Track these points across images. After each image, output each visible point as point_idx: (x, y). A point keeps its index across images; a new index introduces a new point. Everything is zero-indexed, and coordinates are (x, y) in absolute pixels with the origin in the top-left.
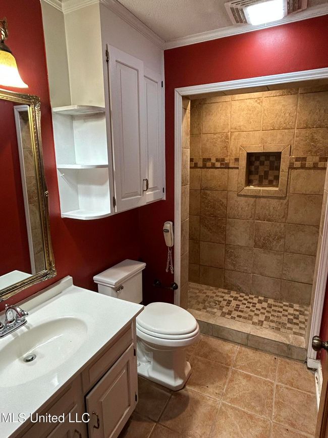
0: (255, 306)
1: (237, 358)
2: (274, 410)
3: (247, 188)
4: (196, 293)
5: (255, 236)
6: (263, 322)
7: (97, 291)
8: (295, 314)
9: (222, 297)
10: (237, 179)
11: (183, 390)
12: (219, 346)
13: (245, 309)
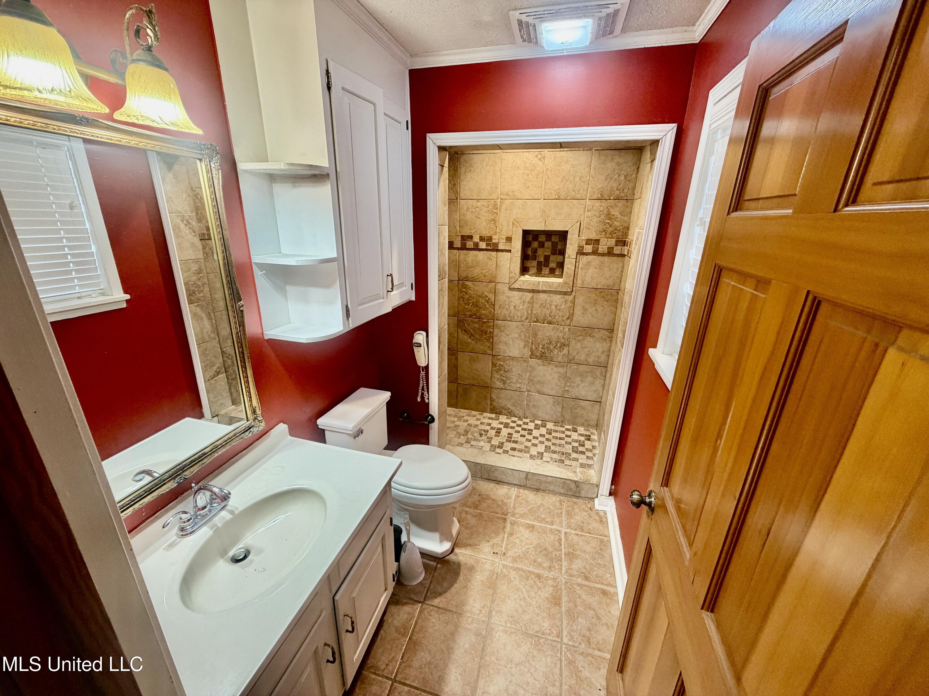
0: (531, 434)
1: (515, 504)
2: (564, 563)
3: (522, 278)
4: (454, 422)
5: (532, 343)
6: (542, 453)
7: (324, 442)
8: (580, 441)
9: (489, 424)
10: (509, 267)
11: (451, 555)
12: (492, 491)
13: (520, 439)
